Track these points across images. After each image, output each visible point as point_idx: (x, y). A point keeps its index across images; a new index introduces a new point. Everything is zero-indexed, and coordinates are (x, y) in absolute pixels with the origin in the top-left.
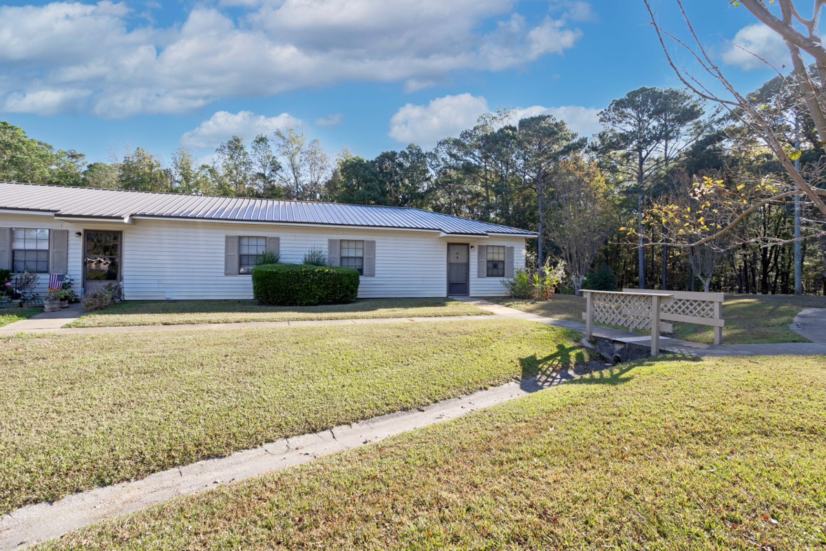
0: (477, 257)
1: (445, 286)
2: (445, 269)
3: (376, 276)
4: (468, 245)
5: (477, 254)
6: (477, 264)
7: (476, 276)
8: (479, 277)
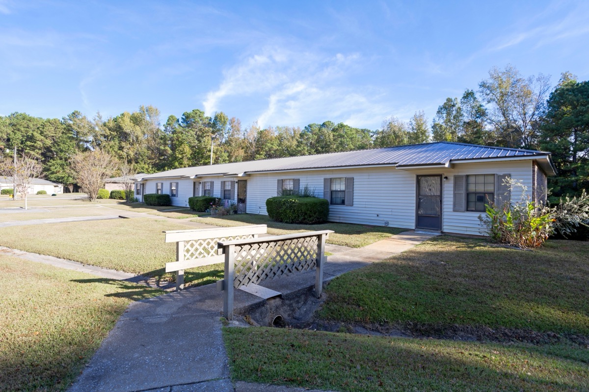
0: (452, 189)
1: (414, 218)
2: (415, 202)
3: (354, 206)
4: (441, 176)
5: (452, 185)
6: (452, 196)
7: (452, 210)
8: (454, 211)
